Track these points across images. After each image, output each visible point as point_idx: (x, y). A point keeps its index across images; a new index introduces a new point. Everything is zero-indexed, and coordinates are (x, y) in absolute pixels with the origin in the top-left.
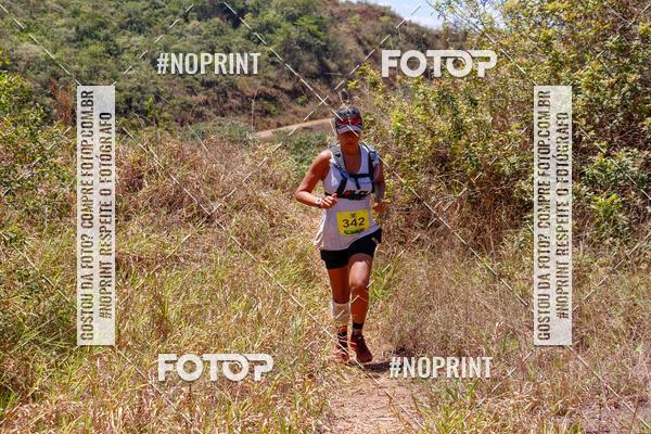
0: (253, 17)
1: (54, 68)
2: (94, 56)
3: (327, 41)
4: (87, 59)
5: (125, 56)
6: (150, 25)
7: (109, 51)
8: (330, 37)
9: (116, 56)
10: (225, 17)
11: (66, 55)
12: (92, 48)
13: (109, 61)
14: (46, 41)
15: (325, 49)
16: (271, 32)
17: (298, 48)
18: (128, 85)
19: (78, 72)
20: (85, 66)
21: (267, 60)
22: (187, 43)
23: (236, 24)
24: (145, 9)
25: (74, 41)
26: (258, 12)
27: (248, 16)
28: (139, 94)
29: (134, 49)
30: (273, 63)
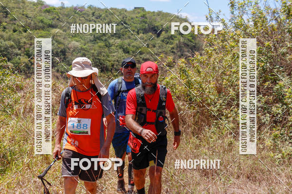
0: (166, 33)
1: (84, 51)
2: (100, 47)
3: (196, 44)
4: (97, 48)
5: (113, 47)
6: (123, 35)
7: (106, 46)
8: (197, 42)
9: (109, 47)
10: (154, 32)
11: (89, 46)
12: (100, 44)
13: (106, 49)
14: (82, 41)
15: (194, 47)
16: (172, 39)
17: (183, 46)
18: (113, 59)
19: (93, 53)
20: (96, 51)
21: (170, 51)
22: (138, 43)
23: (158, 35)
24: (121, 29)
25: (92, 41)
26: (168, 31)
27: (163, 33)
28: (117, 63)
29: (116, 45)
30: (172, 52)
